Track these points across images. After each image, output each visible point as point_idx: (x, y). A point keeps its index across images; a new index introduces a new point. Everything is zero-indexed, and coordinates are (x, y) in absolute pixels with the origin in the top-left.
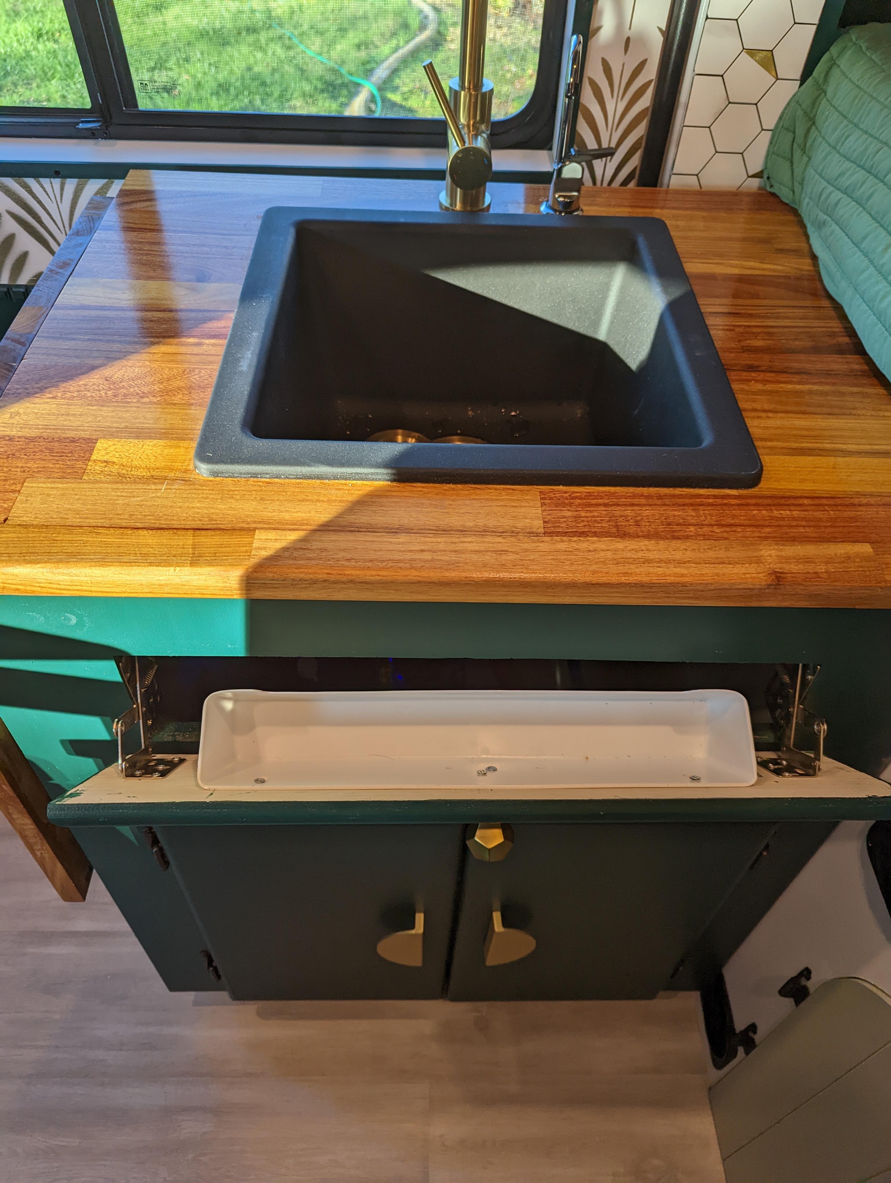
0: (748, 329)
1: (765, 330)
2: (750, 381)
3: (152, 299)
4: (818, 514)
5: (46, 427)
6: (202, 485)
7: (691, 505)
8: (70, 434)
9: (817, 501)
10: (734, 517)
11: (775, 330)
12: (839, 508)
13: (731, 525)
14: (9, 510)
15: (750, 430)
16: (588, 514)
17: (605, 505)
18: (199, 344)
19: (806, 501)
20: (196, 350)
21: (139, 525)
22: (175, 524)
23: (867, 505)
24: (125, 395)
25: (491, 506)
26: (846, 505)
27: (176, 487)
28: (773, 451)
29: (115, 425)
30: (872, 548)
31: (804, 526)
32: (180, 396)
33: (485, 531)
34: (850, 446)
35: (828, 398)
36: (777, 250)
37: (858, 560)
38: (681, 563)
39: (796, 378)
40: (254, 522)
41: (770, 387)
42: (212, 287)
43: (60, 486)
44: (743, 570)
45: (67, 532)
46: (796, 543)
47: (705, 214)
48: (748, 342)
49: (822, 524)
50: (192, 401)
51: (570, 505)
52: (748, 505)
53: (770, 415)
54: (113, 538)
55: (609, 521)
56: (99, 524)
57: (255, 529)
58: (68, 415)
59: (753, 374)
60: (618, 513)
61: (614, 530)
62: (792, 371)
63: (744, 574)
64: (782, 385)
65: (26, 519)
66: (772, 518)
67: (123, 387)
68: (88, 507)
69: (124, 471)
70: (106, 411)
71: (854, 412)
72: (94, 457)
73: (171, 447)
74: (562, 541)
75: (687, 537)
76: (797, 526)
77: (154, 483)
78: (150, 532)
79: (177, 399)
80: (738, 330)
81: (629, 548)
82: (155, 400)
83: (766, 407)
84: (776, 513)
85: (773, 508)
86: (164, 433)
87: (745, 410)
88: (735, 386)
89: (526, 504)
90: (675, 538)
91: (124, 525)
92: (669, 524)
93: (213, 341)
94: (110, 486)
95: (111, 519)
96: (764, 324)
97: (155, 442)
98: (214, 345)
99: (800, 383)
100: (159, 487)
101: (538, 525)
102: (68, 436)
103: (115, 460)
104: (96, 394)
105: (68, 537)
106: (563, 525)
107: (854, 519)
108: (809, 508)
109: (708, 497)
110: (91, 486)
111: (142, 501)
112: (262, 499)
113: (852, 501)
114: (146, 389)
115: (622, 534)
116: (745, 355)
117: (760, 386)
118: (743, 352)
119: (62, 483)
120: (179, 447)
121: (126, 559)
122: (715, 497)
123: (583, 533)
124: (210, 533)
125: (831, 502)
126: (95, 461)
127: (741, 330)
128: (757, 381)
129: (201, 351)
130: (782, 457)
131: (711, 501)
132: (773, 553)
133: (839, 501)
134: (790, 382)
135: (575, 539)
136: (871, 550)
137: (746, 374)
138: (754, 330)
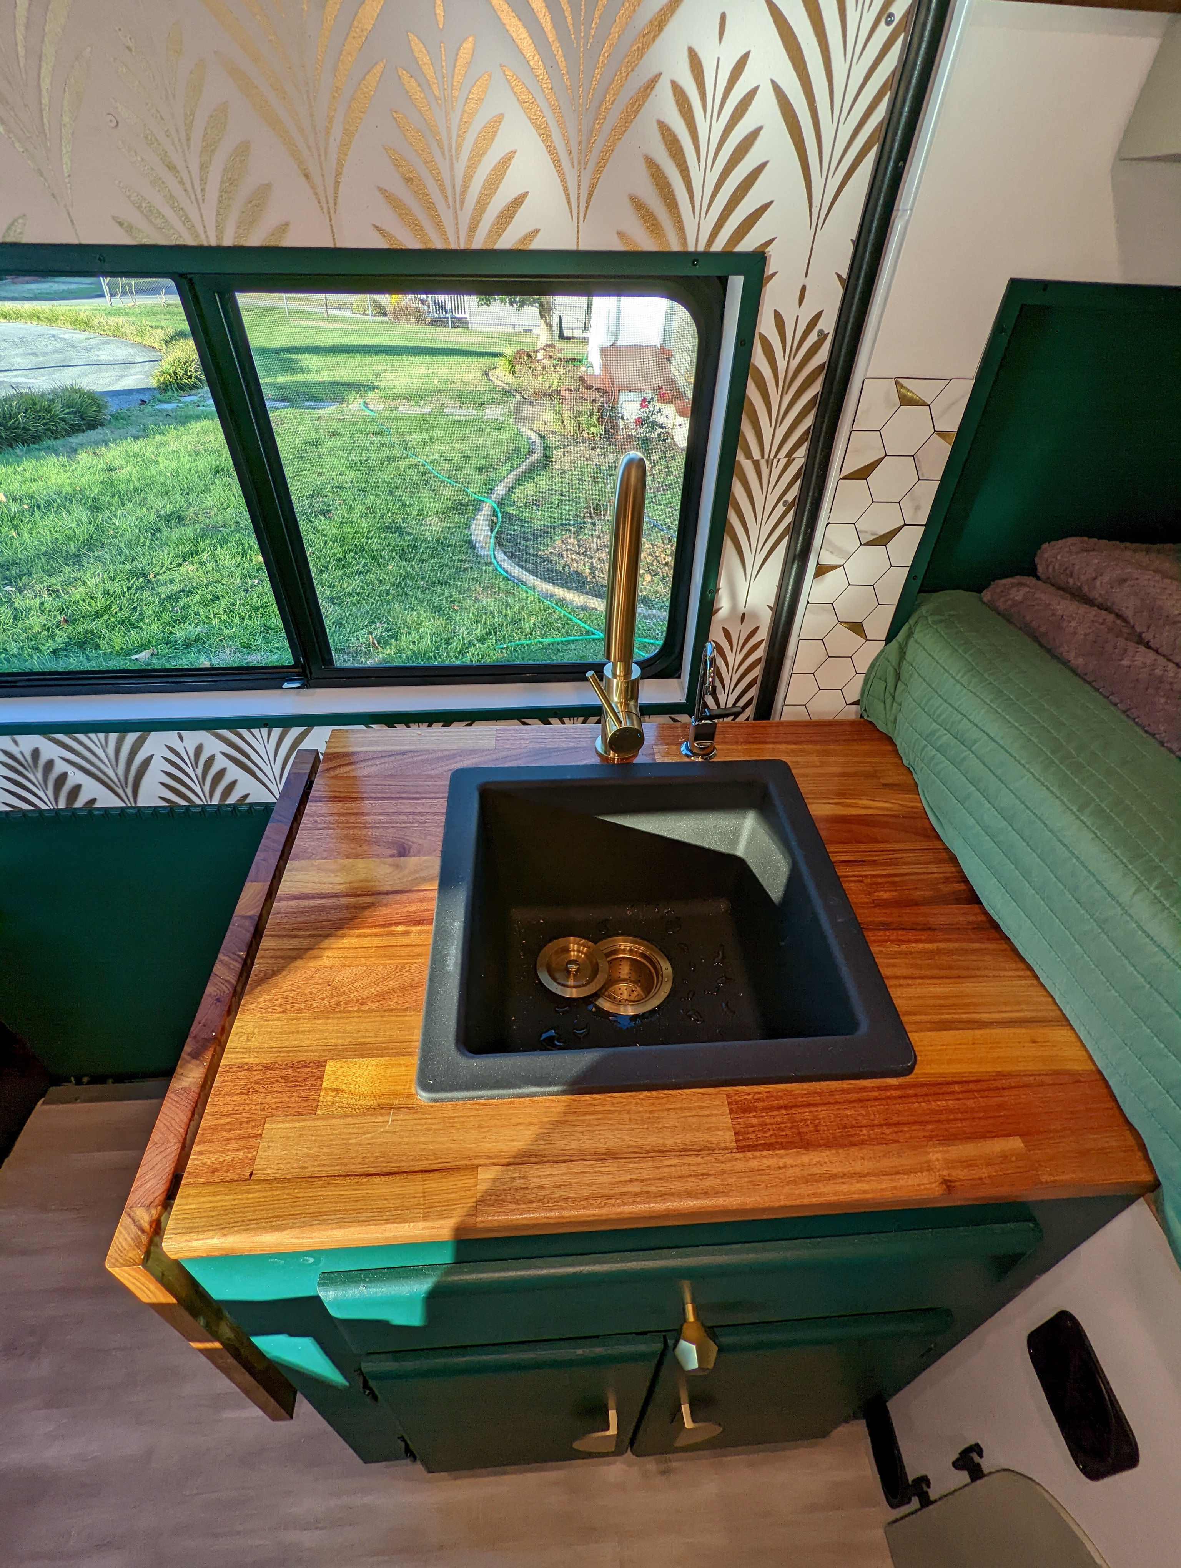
0: (874, 880)
1: (889, 880)
2: (887, 942)
3: (361, 881)
4: (971, 1103)
5: (280, 1050)
6: (425, 1113)
7: (860, 1101)
8: (302, 1057)
9: (966, 1087)
10: (898, 1113)
11: (897, 879)
12: (986, 1093)
13: (897, 1124)
14: (253, 1160)
15: (895, 1002)
16: (772, 1121)
17: (786, 1107)
18: (407, 933)
19: (957, 1088)
20: (404, 940)
21: (372, 1170)
22: (404, 1166)
23: (1011, 1088)
24: (347, 1003)
25: (686, 1117)
26: (991, 1090)
27: (401, 1117)
28: (918, 1026)
29: (340, 1042)
30: (1023, 1142)
31: (961, 1120)
32: (395, 1000)
33: (685, 1151)
34: (982, 1015)
35: (955, 957)
36: (884, 785)
37: (1014, 1159)
38: (860, 1176)
39: (925, 935)
40: (476, 1157)
41: (904, 947)
42: (412, 861)
43: (297, 1125)
44: (917, 1181)
45: (307, 1185)
46: (957, 1142)
47: (818, 747)
48: (876, 894)
49: (975, 1115)
50: (407, 1005)
51: (755, 1109)
52: (908, 1096)
53: (910, 982)
54: (348, 1189)
55: (791, 1128)
56: (336, 1173)
57: (477, 1166)
58: (298, 1032)
59: (887, 933)
60: (798, 1117)
61: (797, 1138)
62: (919, 927)
63: (919, 1185)
64: (914, 945)
65: (271, 1172)
66: (933, 1112)
67: (344, 993)
68: (325, 1150)
69: (353, 1101)
70: (331, 1025)
71: (978, 973)
72: (325, 1085)
73: (393, 1065)
74: (755, 1158)
75: (863, 1143)
76: (955, 1120)
77: (382, 1115)
78: (383, 1178)
79: (392, 1004)
80: (865, 880)
81: (814, 1162)
82: (373, 1006)
83: (906, 972)
84: (934, 1105)
85: (930, 1098)
86: (385, 1048)
87: (888, 978)
88: (874, 949)
89: (715, 1112)
90: (853, 1145)
91: (359, 1171)
92: (845, 1127)
93: (419, 928)
94: (342, 1121)
95: (346, 1164)
96: (887, 872)
97: (378, 1060)
98: (421, 933)
99: (930, 941)
100: (386, 1118)
101: (728, 1137)
102: (300, 1059)
103: (344, 1087)
104: (321, 1004)
105: (309, 1193)
106: (753, 1136)
107: (1001, 1107)
108: (960, 1096)
109: (873, 1089)
110: (324, 1122)
111: (372, 1138)
112: (480, 1126)
113: (996, 1084)
114: (364, 994)
115: (804, 1143)
116: (877, 910)
117: (894, 948)
118: (874, 907)
119: (298, 1121)
120: (399, 1065)
121: (364, 1216)
122: (879, 1089)
123: (771, 1144)
124: (437, 1175)
125: (979, 1086)
126: (327, 1089)
127: (868, 880)
128: (892, 941)
129: (409, 942)
130: (929, 1034)
131: (876, 1094)
132: (939, 1156)
133: (984, 1085)
134: (919, 941)
135: (765, 1153)
136: (1022, 1145)
137: (881, 933)
138: (880, 880)
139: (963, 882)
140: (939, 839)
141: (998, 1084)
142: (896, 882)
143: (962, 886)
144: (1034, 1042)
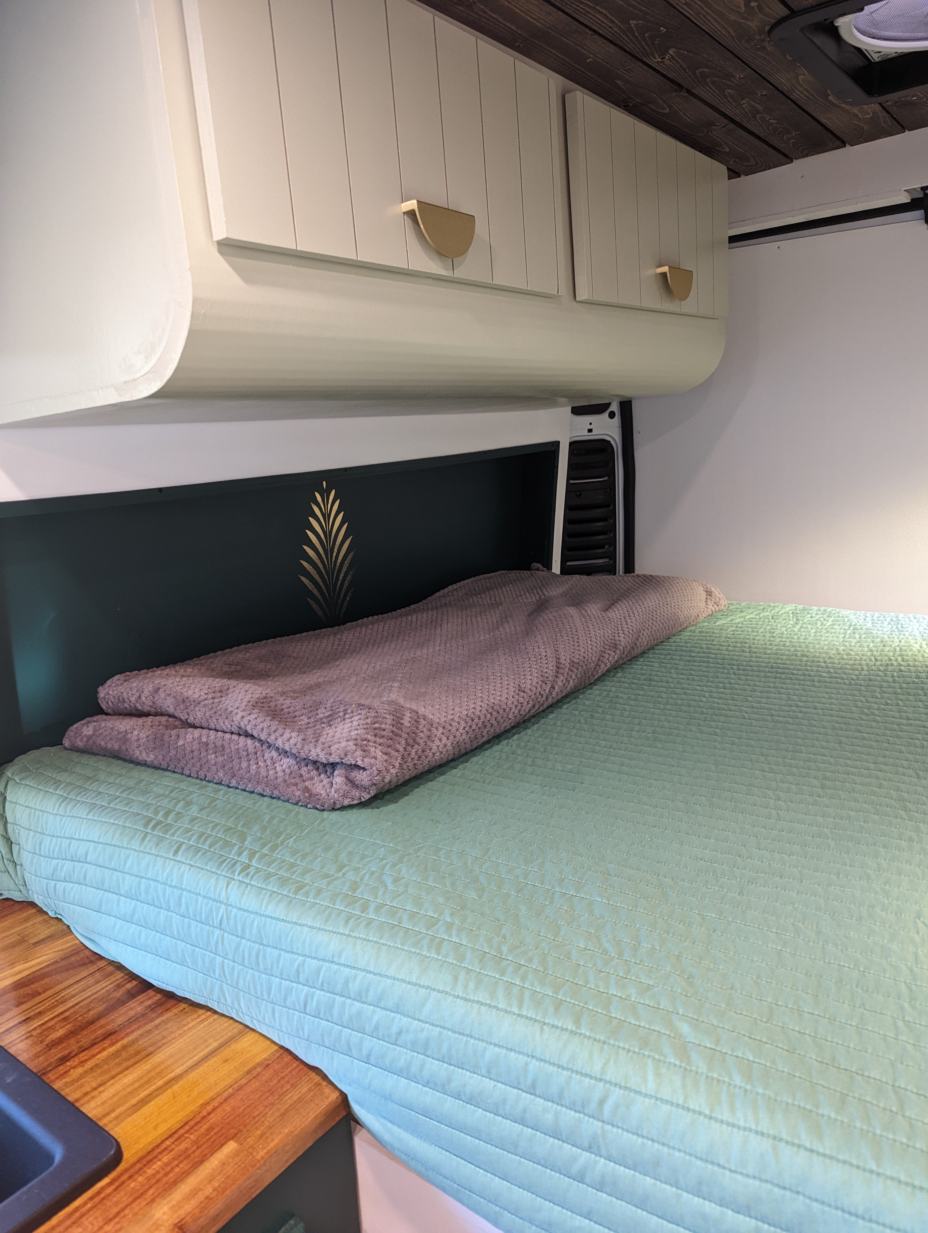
0: (44, 1027)
1: (59, 1019)
2: (69, 1070)
4: (183, 1146)
7: (74, 1223)
9: (176, 1136)
10: (116, 1204)
11: (67, 1014)
12: (196, 1128)
13: (118, 1213)
15: (90, 1115)
19: (168, 1143)
23: (214, 1109)
26: (199, 1122)
28: (119, 1119)
30: (236, 1142)
31: (177, 1165)
34: (176, 1071)
35: (140, 1042)
36: (34, 944)
37: (230, 1161)
39: (107, 1042)
41: (89, 1065)
46: (179, 1185)
48: (49, 1038)
49: (189, 1152)
52: (123, 1183)
53: (101, 1089)
59: (68, 1064)
62: (99, 1039)
64: (98, 1056)
66: (149, 1179)
71: (165, 1041)
76: (172, 1169)
80: (36, 1032)
83: (94, 1085)
84: (150, 1172)
85: (145, 1169)
87: (77, 1100)
88: (57, 1086)
96: (56, 1013)
99: (112, 1044)
107: (210, 1129)
108: (173, 1146)
109: (85, 1203)
113: (201, 1115)
116: (53, 1051)
117: (80, 1070)
118: (50, 1049)
122: (91, 1198)
125: (187, 1128)
127: (38, 1031)
128: (74, 1068)
130: (129, 1119)
131: (89, 1205)
132: (165, 1209)
133: (192, 1123)
134: (104, 1049)
136: (236, 1144)
137: (61, 1067)
138: (50, 1024)
139: (133, 979)
140: (101, 958)
141: (204, 1113)
142: (67, 1017)
143: (135, 983)
144: (226, 1061)
